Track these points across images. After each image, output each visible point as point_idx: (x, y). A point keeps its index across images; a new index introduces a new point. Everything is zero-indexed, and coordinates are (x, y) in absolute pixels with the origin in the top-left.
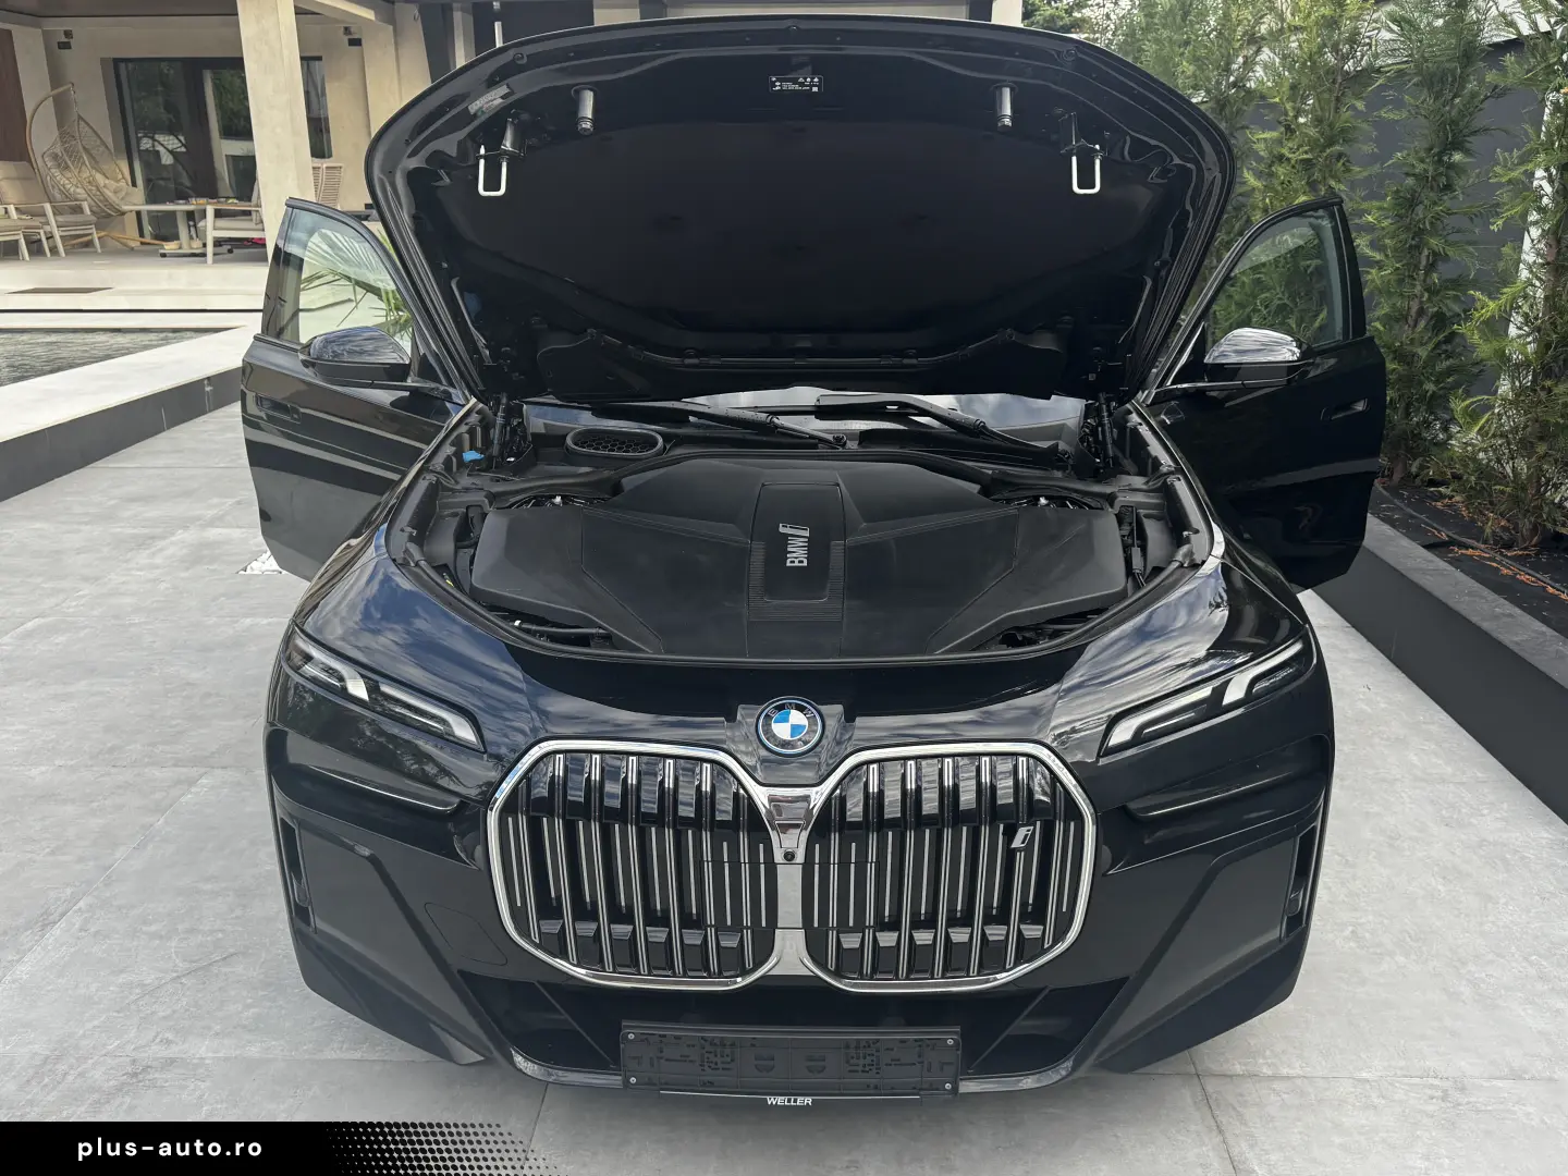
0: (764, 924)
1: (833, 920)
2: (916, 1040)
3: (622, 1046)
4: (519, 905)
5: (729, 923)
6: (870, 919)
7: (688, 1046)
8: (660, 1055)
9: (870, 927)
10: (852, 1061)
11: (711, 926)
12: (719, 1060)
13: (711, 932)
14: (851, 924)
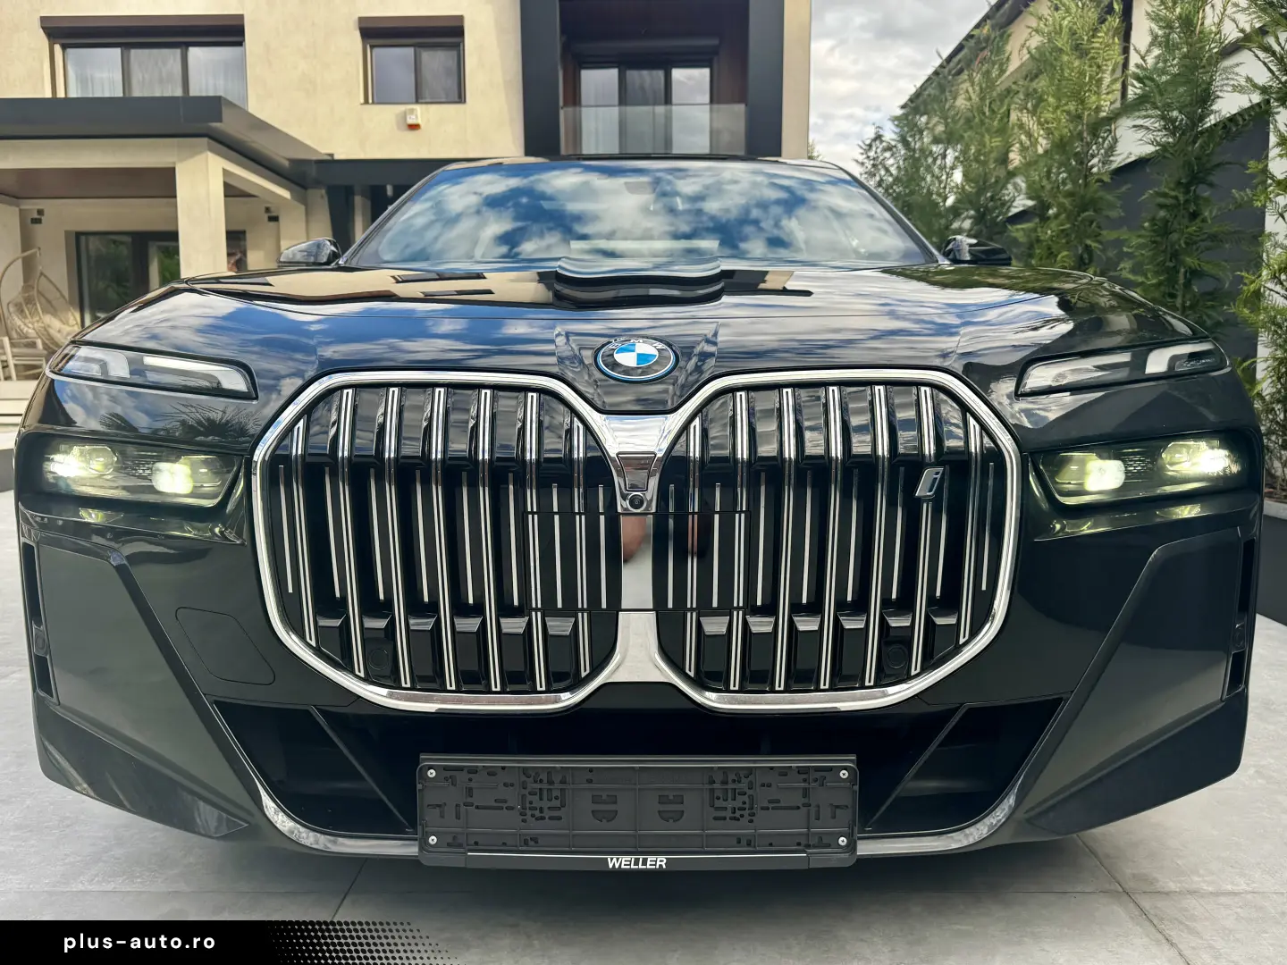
0: (604, 605)
1: (692, 600)
2: (800, 771)
3: (419, 786)
4: (290, 591)
5: (560, 605)
6: (738, 599)
7: (505, 785)
8: (469, 800)
9: (738, 608)
10: (718, 803)
11: (536, 610)
12: (545, 804)
13: (537, 618)
14: (715, 604)
